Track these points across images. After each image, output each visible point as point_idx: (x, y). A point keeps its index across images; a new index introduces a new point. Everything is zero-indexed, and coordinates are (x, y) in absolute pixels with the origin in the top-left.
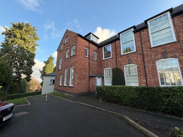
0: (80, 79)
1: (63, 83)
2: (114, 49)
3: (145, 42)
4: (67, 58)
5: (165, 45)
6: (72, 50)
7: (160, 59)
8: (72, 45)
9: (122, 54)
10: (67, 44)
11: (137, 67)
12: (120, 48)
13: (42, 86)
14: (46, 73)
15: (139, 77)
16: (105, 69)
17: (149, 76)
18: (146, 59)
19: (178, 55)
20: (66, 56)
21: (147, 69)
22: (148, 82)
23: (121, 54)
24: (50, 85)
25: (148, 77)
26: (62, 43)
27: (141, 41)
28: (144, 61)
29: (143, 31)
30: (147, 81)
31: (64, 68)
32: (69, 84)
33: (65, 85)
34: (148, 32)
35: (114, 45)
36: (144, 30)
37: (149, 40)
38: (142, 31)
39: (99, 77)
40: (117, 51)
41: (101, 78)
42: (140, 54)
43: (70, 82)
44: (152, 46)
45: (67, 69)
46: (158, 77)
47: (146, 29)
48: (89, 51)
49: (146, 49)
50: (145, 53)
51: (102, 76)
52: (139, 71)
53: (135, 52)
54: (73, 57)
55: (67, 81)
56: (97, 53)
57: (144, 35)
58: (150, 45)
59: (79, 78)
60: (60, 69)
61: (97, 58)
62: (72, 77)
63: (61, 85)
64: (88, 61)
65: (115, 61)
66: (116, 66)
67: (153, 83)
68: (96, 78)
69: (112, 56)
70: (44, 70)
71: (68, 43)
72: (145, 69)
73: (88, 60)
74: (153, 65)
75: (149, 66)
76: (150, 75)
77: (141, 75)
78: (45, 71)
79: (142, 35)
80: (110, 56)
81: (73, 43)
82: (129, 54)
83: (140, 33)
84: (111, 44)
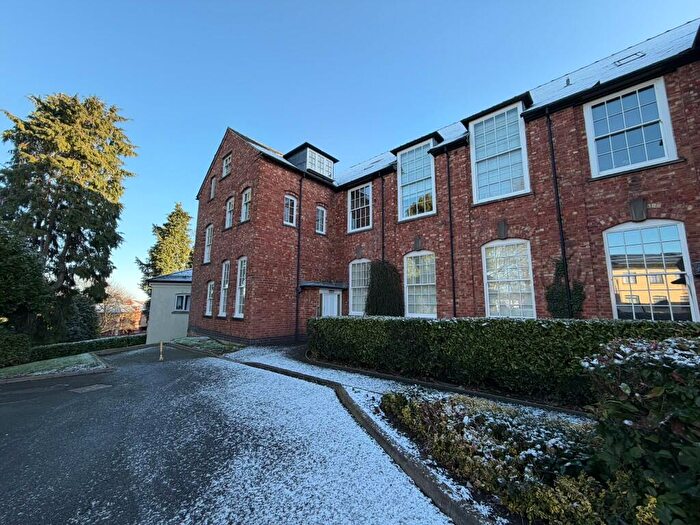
0: (266, 297)
1: (215, 309)
2: (379, 198)
3: (459, 186)
4: (227, 226)
5: (504, 200)
6: (243, 203)
7: (492, 240)
8: (244, 185)
9: (401, 218)
10: (228, 181)
11: (437, 262)
12: (396, 200)
13: (148, 318)
14: (161, 270)
15: (439, 291)
16: (353, 262)
17: (463, 288)
18: (457, 239)
19: (531, 233)
20: (225, 219)
21: (457, 268)
22: (457, 306)
23: (396, 218)
24: (174, 313)
25: (460, 293)
26: (214, 172)
27: (449, 184)
28: (452, 245)
29: (456, 153)
30: (455, 303)
31: (218, 259)
32: (233, 311)
33: (222, 314)
34: (468, 158)
35: (379, 188)
36: (459, 149)
37: (469, 183)
38: (453, 152)
39: (331, 289)
40: (386, 207)
41: (340, 293)
42: (444, 223)
43: (238, 304)
44: (476, 201)
45: (228, 262)
46: (483, 292)
47: (464, 148)
48: (299, 206)
49: (460, 208)
50: (457, 220)
51: (344, 287)
52: (440, 274)
53: (433, 216)
54: (247, 226)
55: (228, 303)
56: (329, 212)
57: (457, 166)
58: (471, 198)
59: (262, 294)
60: (206, 261)
61: (329, 227)
62: (242, 289)
63: (208, 313)
64: (296, 239)
65: (380, 239)
66: (380, 256)
67: (469, 309)
68: (321, 291)
69: (374, 222)
70: (154, 259)
71: (231, 177)
72: (453, 268)
73: (296, 235)
74: (475, 256)
75: (463, 259)
76: (464, 286)
77: (443, 287)
78: (159, 265)
79: (452, 165)
80: (368, 224)
81: (246, 180)
82: (418, 219)
83: (448, 157)
84: (370, 184)
